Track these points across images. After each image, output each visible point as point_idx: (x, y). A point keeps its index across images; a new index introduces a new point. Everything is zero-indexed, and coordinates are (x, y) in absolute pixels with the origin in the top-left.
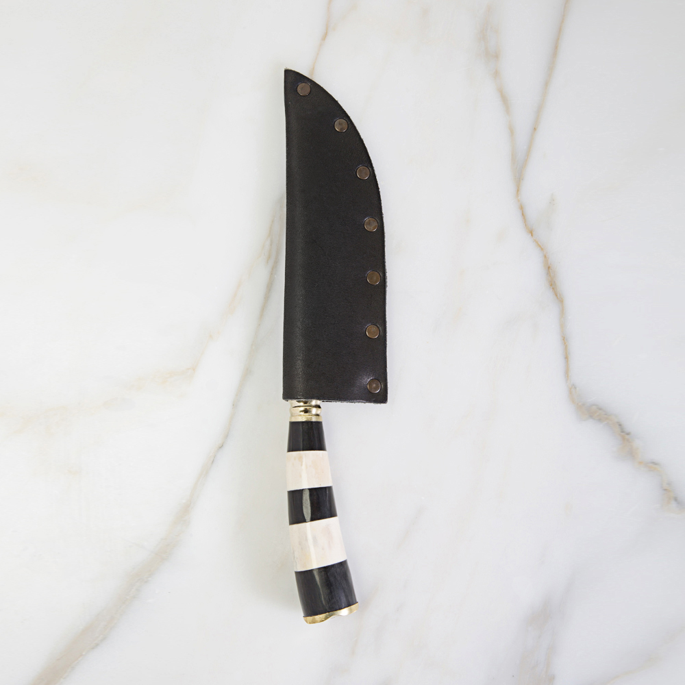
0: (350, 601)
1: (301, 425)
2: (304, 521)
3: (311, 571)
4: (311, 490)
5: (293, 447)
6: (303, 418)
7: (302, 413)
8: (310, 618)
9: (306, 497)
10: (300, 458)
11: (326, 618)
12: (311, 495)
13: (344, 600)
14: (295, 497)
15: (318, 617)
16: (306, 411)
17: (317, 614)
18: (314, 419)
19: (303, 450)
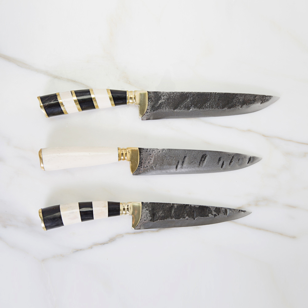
0: (47, 227)
1: (119, 207)
2: (80, 208)
3: (60, 211)
4: (92, 211)
5: (110, 204)
6: (121, 208)
7: (123, 208)
8: (41, 211)
9: (89, 209)
10: (105, 207)
11: (41, 217)
12: (90, 211)
13: (48, 225)
14: (90, 205)
15: (41, 214)
16: (124, 209)
17: (42, 214)
18: (121, 212)
19: (108, 208)
